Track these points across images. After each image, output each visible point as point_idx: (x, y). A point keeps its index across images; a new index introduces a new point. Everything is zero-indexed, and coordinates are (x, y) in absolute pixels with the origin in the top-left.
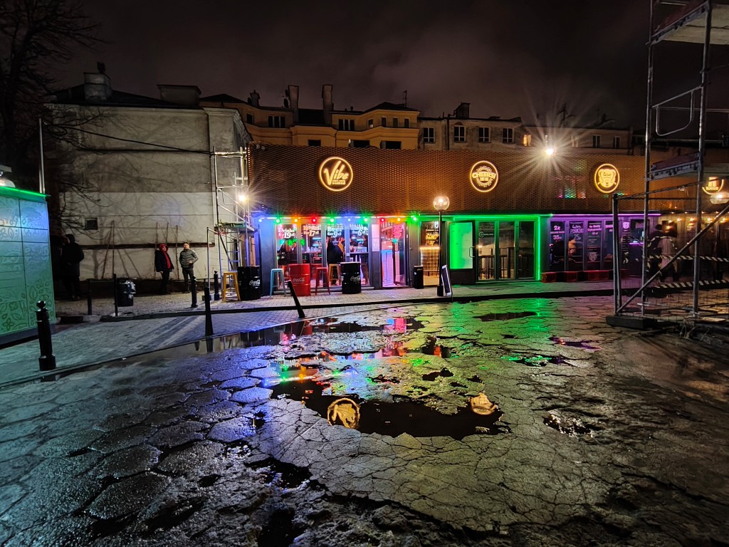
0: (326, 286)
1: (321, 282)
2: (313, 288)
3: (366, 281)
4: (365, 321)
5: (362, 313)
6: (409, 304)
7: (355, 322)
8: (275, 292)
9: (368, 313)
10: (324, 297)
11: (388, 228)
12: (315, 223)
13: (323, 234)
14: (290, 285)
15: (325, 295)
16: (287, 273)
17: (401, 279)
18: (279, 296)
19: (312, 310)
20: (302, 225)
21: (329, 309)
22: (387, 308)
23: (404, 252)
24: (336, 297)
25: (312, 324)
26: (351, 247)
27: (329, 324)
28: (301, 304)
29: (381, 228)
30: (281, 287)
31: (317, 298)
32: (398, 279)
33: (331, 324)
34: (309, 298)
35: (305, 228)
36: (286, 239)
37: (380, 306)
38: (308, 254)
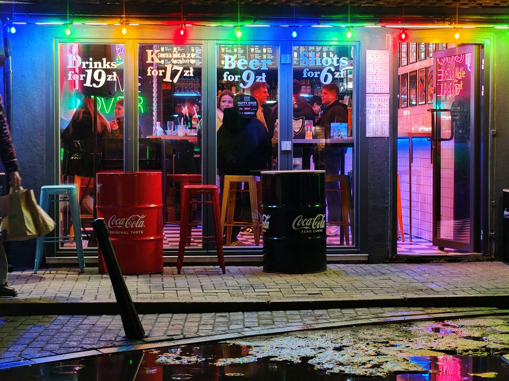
0: (213, 242)
1: (197, 233)
2: (170, 252)
3: (343, 234)
4: (338, 357)
5: (331, 335)
6: (485, 310)
8: (51, 260)
9: (347, 333)
10: (206, 281)
12: (180, 40)
13: (210, 79)
14: (99, 236)
15: (208, 274)
18: (62, 273)
19: (165, 318)
20: (143, 50)
21: (220, 318)
22: (410, 323)
24: (243, 281)
25: (168, 359)
27: (220, 363)
28: (135, 299)
29: (396, 63)
30: (71, 246)
31: (181, 281)
32: (447, 229)
33: (230, 361)
34: (156, 280)
35: (151, 56)
37: (389, 313)
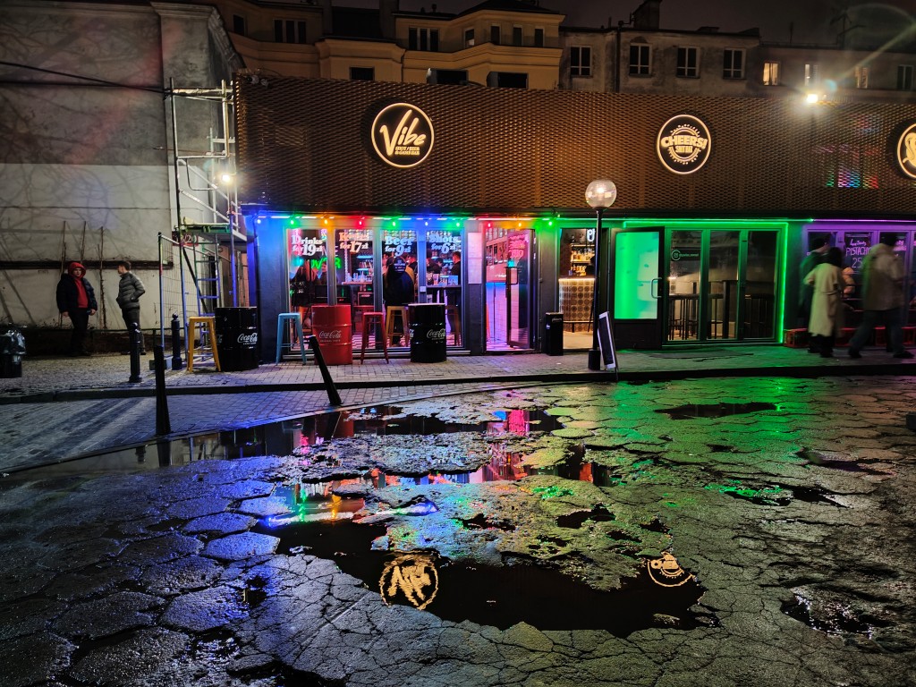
0: (380, 345)
1: (372, 339)
2: (356, 351)
3: (456, 339)
4: (452, 413)
5: (448, 400)
6: (535, 383)
7: (433, 415)
8: (286, 357)
9: (458, 398)
10: (377, 368)
11: (498, 241)
12: (362, 227)
13: (377, 247)
14: (313, 343)
15: (379, 364)
16: (309, 321)
17: (521, 335)
18: (293, 365)
19: (353, 391)
20: (338, 232)
21: (385, 391)
22: (493, 391)
23: (528, 287)
24: (399, 368)
25: (355, 416)
26: (429, 276)
27: (385, 418)
28: (335, 380)
29: (485, 239)
30: (297, 348)
31: (363, 369)
32: (515, 336)
33: (390, 417)
34: (348, 368)
35: (343, 237)
36: (306, 258)
37: (482, 386)
38: (347, 287)
